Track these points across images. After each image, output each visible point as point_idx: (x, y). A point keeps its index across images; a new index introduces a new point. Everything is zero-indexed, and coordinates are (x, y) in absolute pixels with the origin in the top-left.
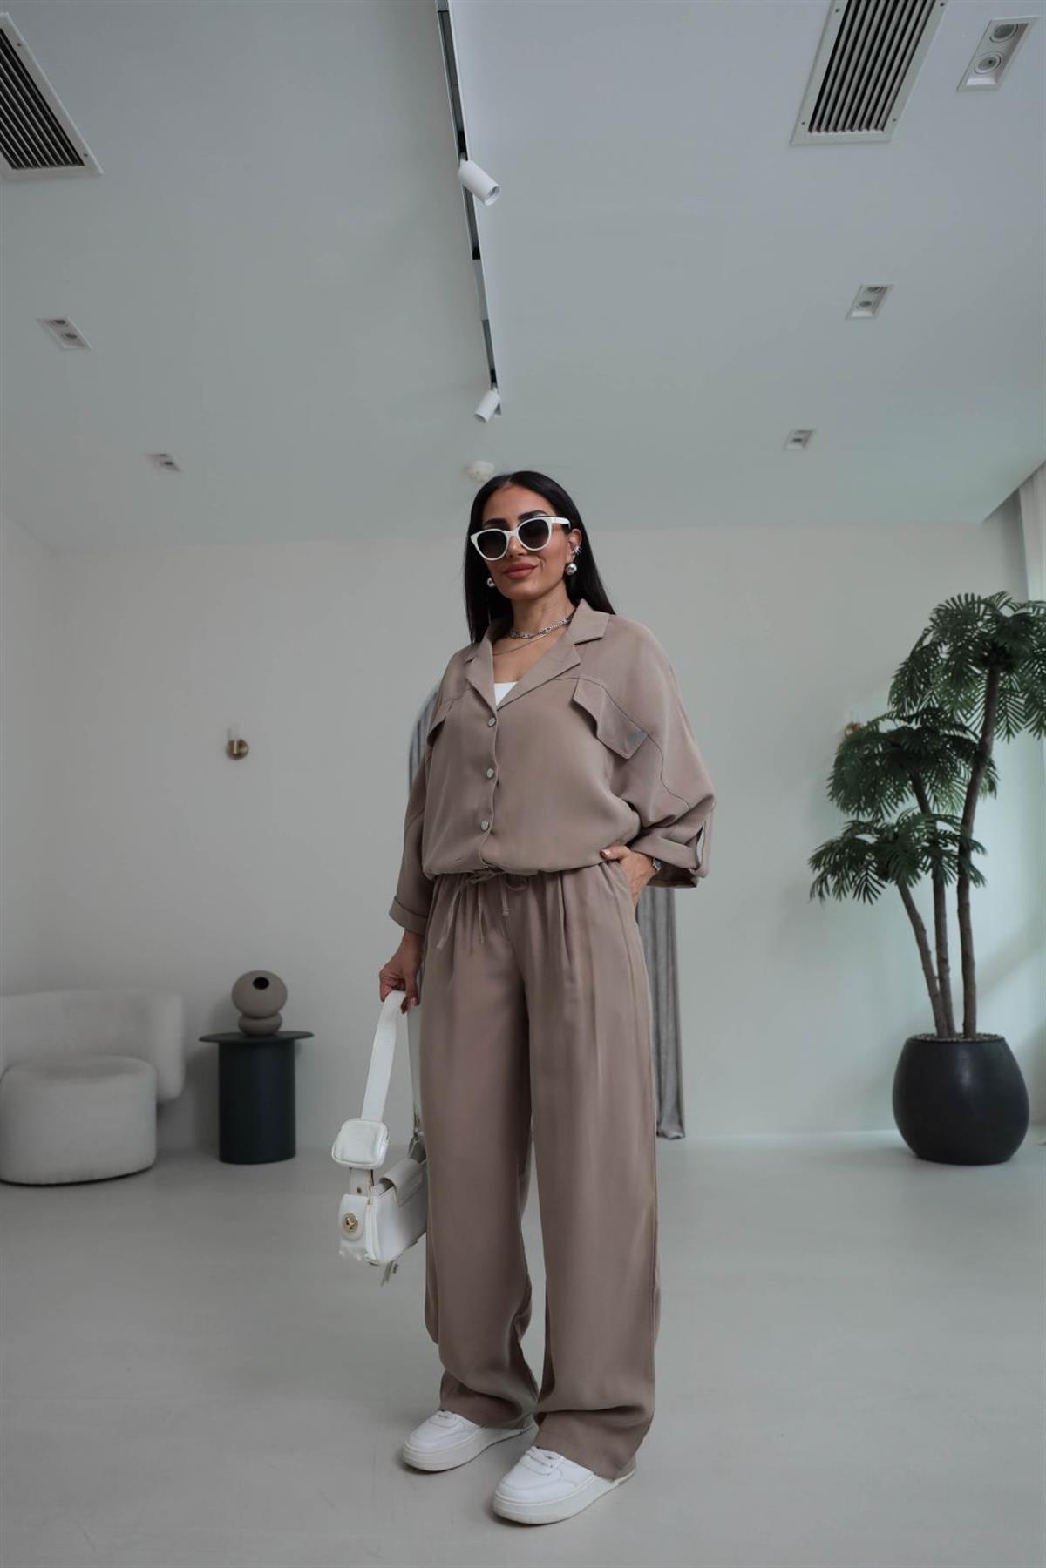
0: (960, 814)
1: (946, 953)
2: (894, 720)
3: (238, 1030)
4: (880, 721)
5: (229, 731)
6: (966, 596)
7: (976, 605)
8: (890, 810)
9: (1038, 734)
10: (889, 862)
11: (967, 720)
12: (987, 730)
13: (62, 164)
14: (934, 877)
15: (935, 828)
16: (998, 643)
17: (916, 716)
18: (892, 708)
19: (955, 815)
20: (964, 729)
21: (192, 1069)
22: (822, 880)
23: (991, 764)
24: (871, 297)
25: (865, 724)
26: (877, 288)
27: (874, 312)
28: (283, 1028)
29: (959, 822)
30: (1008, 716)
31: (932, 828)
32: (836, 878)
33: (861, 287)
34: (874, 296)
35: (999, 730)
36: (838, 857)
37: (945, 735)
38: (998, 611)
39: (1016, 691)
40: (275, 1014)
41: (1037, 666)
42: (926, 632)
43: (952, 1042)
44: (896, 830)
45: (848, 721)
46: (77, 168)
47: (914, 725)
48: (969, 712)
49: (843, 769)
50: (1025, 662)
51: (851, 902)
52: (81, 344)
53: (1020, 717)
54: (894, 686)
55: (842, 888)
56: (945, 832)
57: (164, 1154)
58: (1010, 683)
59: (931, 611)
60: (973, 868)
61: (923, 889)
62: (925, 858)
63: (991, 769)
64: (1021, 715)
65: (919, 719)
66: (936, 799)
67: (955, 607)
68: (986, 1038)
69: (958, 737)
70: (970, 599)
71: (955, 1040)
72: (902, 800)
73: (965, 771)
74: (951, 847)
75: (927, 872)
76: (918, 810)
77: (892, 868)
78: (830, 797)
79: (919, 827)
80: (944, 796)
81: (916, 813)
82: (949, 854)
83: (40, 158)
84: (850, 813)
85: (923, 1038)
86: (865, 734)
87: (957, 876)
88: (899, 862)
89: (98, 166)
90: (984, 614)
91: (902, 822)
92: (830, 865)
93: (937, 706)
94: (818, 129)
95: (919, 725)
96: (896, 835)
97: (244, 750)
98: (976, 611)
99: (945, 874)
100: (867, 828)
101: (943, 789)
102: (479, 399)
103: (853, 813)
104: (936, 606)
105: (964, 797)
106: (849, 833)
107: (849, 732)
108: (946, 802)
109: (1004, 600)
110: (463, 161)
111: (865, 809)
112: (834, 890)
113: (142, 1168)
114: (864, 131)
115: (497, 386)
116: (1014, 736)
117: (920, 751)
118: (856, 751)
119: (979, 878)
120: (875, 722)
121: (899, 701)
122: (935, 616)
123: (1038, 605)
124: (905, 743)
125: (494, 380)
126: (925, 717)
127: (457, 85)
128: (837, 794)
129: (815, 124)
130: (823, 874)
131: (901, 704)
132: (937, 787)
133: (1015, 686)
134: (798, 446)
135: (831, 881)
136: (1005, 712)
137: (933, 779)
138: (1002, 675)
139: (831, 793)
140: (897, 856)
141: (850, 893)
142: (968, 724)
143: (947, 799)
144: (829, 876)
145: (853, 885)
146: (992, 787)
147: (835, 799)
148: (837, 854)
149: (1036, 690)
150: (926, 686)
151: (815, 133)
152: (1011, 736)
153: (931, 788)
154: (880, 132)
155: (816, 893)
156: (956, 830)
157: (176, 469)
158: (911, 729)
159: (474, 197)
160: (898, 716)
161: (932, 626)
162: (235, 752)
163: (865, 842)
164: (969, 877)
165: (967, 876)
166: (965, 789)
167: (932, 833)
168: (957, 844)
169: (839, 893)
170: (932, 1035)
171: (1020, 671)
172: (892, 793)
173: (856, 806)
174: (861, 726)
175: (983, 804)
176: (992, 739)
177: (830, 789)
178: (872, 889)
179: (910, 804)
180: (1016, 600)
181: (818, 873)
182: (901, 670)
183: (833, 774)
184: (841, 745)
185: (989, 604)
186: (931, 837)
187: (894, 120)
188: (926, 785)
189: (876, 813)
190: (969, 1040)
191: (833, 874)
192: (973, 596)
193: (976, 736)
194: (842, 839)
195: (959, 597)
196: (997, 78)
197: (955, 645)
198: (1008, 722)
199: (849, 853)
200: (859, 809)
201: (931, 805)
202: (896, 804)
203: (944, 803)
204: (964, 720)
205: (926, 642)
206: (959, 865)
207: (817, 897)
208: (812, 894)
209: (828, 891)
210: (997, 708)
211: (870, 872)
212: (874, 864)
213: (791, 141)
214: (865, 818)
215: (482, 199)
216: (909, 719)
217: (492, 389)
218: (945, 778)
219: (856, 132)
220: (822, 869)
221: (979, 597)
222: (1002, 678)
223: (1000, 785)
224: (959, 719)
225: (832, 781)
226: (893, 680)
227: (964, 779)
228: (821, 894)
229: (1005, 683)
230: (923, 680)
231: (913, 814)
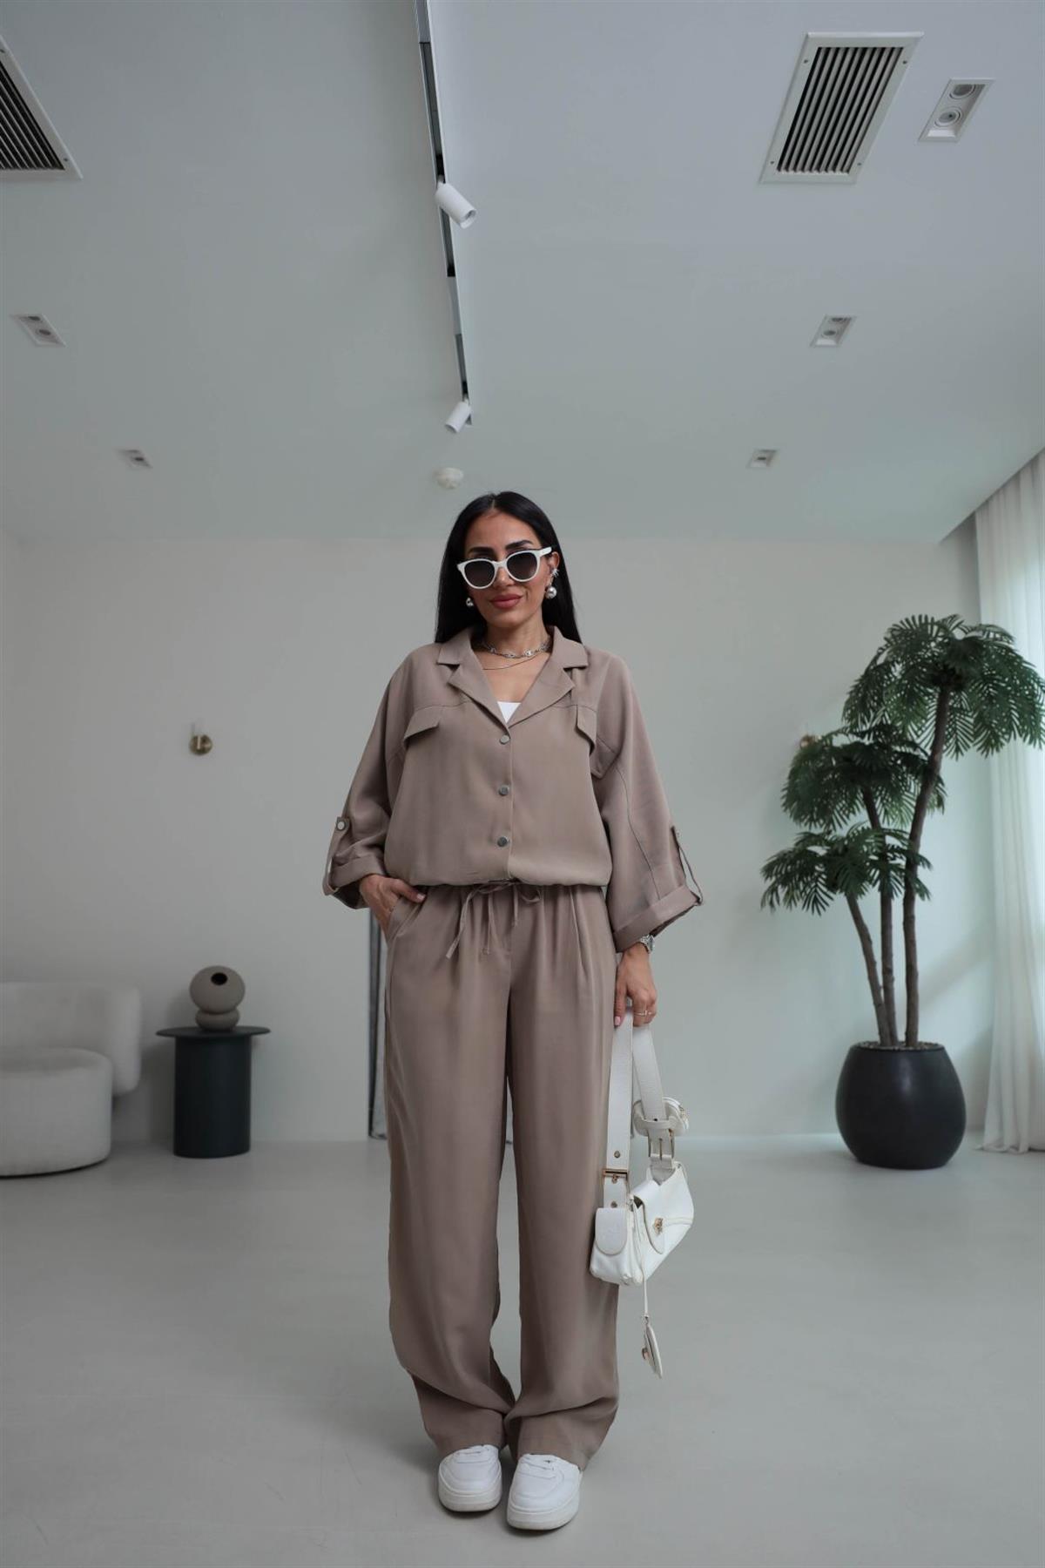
0: (908, 829)
1: (891, 963)
2: (847, 735)
3: (194, 1024)
4: (834, 737)
5: (193, 726)
6: (920, 617)
7: (929, 627)
8: (842, 822)
9: (985, 753)
10: (838, 874)
11: (918, 736)
12: (936, 748)
13: (42, 167)
14: (881, 889)
15: (884, 843)
16: (948, 665)
17: (868, 732)
18: (846, 723)
19: (904, 829)
20: (915, 746)
21: (148, 1061)
22: (773, 890)
23: (940, 780)
24: (835, 327)
25: (820, 738)
26: (840, 319)
27: (837, 341)
28: (241, 1023)
29: (907, 837)
30: (957, 734)
31: (881, 842)
32: (786, 889)
33: (825, 318)
34: (838, 326)
35: (948, 748)
36: (789, 867)
37: (896, 752)
38: (951, 632)
39: (966, 710)
40: (233, 1009)
41: (985, 688)
42: (880, 651)
43: (894, 1050)
44: (846, 842)
45: (803, 734)
46: (57, 171)
47: (867, 741)
48: (920, 729)
49: (798, 781)
50: (975, 682)
51: (800, 913)
52: (55, 341)
53: (968, 735)
54: (848, 702)
55: (793, 897)
56: (893, 846)
57: (119, 1147)
58: (960, 702)
59: (886, 630)
60: (918, 881)
61: (870, 900)
62: (873, 871)
63: (940, 785)
64: (969, 733)
65: (872, 735)
66: (886, 812)
67: (908, 627)
68: (927, 1047)
69: (910, 754)
70: (923, 621)
71: (897, 1048)
72: (854, 813)
73: (914, 787)
74: (898, 861)
75: (874, 885)
76: (868, 825)
77: (840, 881)
78: (784, 808)
79: (867, 841)
80: (894, 809)
81: (865, 827)
82: (897, 868)
83: (19, 160)
84: (803, 825)
85: (866, 1045)
86: (819, 747)
87: (903, 891)
88: (848, 875)
89: (79, 171)
90: (937, 635)
91: (851, 836)
92: (782, 875)
93: (889, 722)
94: (787, 168)
95: (871, 741)
96: (846, 849)
97: (207, 746)
98: (929, 632)
99: (892, 888)
100: (819, 839)
101: (894, 803)
102: (451, 410)
103: (806, 824)
104: (891, 626)
105: (913, 810)
106: (801, 844)
107: (804, 744)
108: (896, 816)
109: (956, 622)
110: (440, 184)
111: (818, 820)
112: (785, 899)
113: (97, 1160)
114: (831, 173)
115: (468, 397)
116: (962, 754)
117: (871, 767)
118: (810, 764)
119: (924, 892)
120: (829, 736)
121: (851, 718)
122: (889, 636)
123: (988, 629)
124: (857, 759)
125: (465, 391)
126: (877, 733)
127: (436, 111)
128: (790, 806)
129: (784, 163)
130: (773, 884)
131: (854, 720)
132: (887, 801)
133: (965, 704)
134: (761, 464)
135: (782, 892)
136: (955, 730)
137: (883, 792)
138: (952, 694)
139: (784, 805)
140: (846, 869)
141: (800, 903)
142: (918, 741)
143: (897, 812)
144: (780, 887)
145: (803, 894)
146: (940, 802)
147: (788, 810)
148: (788, 865)
149: (985, 710)
150: (879, 704)
151: (783, 172)
152: (960, 754)
153: (882, 801)
154: (846, 174)
155: (767, 902)
156: (903, 844)
157: (147, 465)
158: (863, 744)
159: (451, 219)
160: (851, 732)
161: (886, 645)
162: (199, 747)
163: (815, 854)
164: (915, 890)
165: (914, 889)
166: (914, 803)
167: (880, 848)
168: (904, 858)
169: (790, 902)
170: (876, 1043)
171: (970, 690)
172: (844, 805)
173: (808, 817)
174: (816, 741)
175: (931, 820)
176: (941, 758)
177: (784, 800)
178: (822, 902)
179: (861, 818)
180: (969, 623)
181: (770, 882)
182: (856, 686)
183: (787, 786)
184: (796, 758)
185: (942, 625)
186: (879, 851)
187: (859, 164)
188: (877, 798)
189: (828, 825)
190: (911, 1048)
191: (784, 884)
192: (926, 618)
193: (926, 754)
194: (794, 849)
195: (913, 618)
196: (956, 131)
197: (907, 664)
198: (957, 740)
199: (800, 865)
200: (812, 820)
201: (881, 819)
202: (848, 817)
203: (894, 816)
204: (915, 737)
205: (880, 661)
206: (906, 880)
207: (768, 906)
208: (763, 904)
209: (778, 901)
210: (947, 726)
211: (819, 884)
212: (824, 876)
213: (761, 178)
214: (817, 830)
215: (458, 222)
216: (862, 735)
217: (463, 400)
218: (896, 792)
219: (823, 173)
220: (774, 879)
221: (933, 619)
222: (953, 698)
223: (947, 801)
224: (912, 736)
225: (785, 792)
226: (848, 697)
227: (914, 794)
228: (771, 903)
229: (955, 702)
230: (876, 698)
231: (863, 828)
